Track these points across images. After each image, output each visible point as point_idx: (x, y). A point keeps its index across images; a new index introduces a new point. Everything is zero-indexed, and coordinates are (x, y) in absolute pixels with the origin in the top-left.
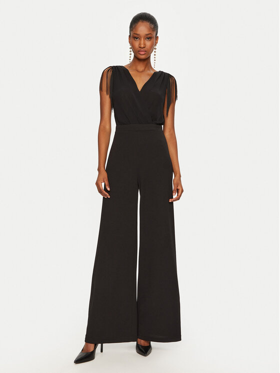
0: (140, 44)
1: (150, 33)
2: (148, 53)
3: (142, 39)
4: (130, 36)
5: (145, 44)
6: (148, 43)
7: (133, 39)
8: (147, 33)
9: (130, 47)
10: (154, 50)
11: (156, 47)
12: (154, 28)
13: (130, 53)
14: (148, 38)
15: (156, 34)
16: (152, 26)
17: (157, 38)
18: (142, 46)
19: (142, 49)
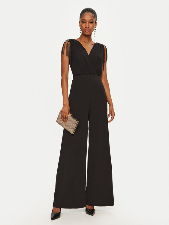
0: (86, 26)
1: (92, 19)
2: (91, 31)
3: (87, 23)
4: (80, 22)
5: (89, 26)
6: (91, 25)
7: (82, 23)
8: (90, 19)
9: (80, 28)
10: (94, 30)
11: (96, 29)
12: (95, 16)
13: (80, 32)
14: (91, 22)
15: (96, 21)
16: (94, 15)
17: (96, 23)
18: (87, 27)
19: (87, 29)
